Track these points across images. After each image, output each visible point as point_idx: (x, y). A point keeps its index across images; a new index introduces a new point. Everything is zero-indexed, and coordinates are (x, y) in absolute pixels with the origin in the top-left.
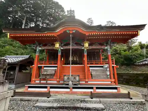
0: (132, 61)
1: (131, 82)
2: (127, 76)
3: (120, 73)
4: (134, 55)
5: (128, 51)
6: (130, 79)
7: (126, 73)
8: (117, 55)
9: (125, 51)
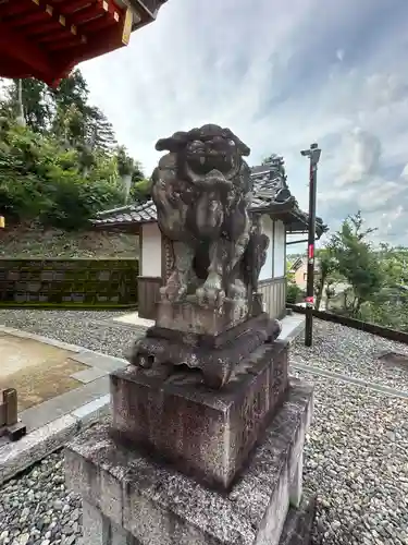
0: (87, 213)
1: (69, 294)
2: (58, 271)
3: (32, 257)
4: (96, 190)
5: (77, 170)
6: (68, 285)
7: (58, 258)
8: (31, 177)
9: (66, 166)
